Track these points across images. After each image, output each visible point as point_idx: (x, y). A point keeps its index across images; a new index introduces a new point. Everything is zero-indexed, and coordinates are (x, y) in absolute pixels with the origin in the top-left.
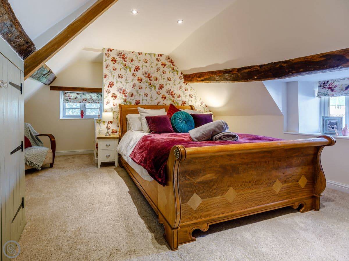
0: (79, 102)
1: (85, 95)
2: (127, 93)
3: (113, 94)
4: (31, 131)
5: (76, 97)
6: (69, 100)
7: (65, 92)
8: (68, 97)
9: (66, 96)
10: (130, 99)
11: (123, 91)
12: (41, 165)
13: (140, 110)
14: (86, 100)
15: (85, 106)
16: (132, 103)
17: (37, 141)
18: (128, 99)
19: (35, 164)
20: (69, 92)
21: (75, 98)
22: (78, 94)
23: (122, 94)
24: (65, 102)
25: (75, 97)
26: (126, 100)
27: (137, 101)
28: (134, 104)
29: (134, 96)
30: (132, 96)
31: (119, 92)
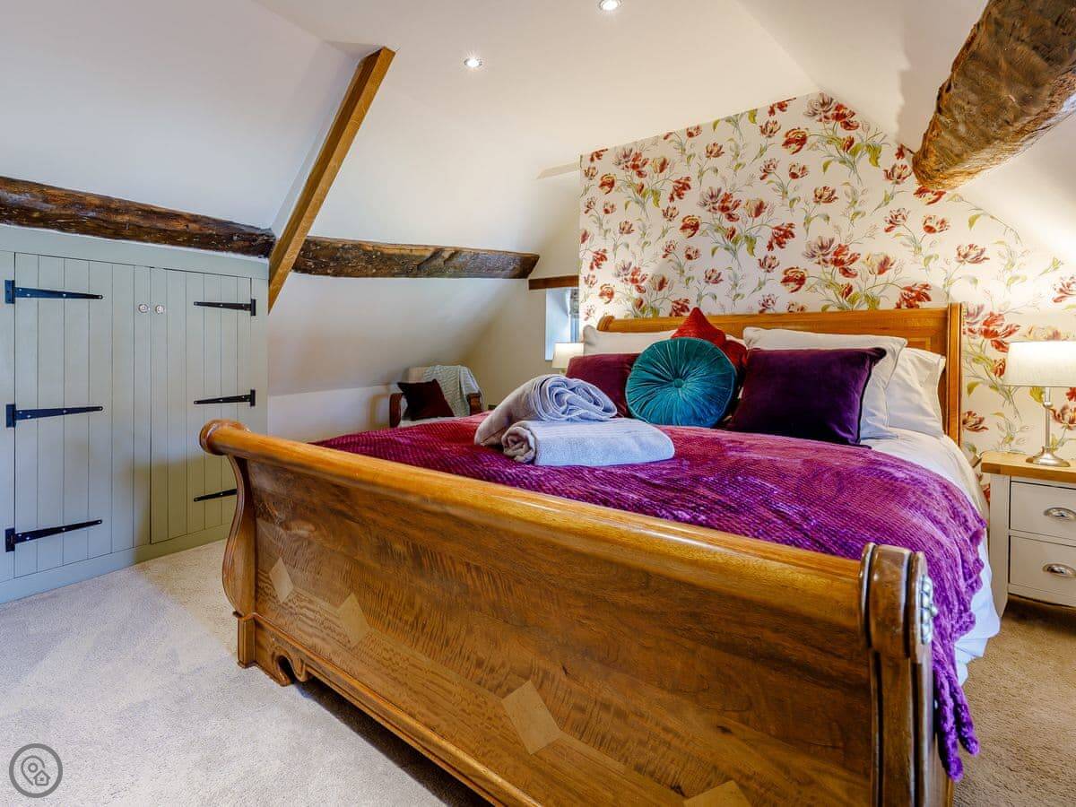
2: (643, 280)
3: (604, 288)
10: (653, 298)
11: (633, 274)
16: (661, 312)
18: (647, 299)
26: (642, 302)
27: (678, 304)
28: (667, 315)
29: (668, 286)
30: (661, 288)
31: (621, 278)
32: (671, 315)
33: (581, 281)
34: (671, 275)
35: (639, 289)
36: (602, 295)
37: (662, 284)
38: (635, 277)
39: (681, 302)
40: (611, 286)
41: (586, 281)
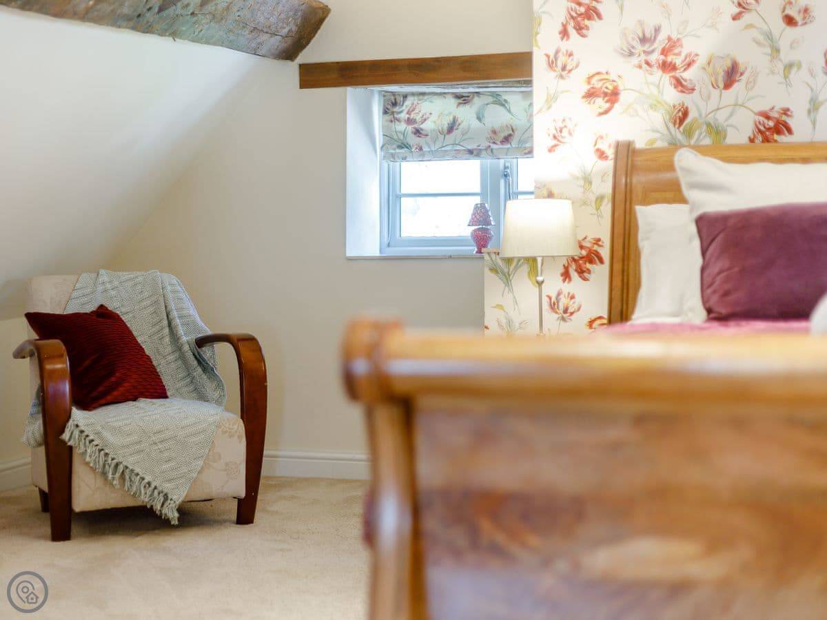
0: (471, 152)
1: (503, 104)
2: (689, 65)
3: (594, 81)
4: (174, 314)
5: (455, 120)
6: (413, 140)
7: (393, 94)
8: (410, 121)
9: (399, 120)
10: (713, 104)
11: (665, 52)
12: (178, 496)
13: (688, 171)
14: (507, 139)
15: (506, 176)
16: (730, 131)
17: (199, 370)
18: (698, 106)
19: (149, 484)
20: (413, 94)
21: (446, 127)
22: (463, 99)
23: (660, 73)
24: (393, 156)
25: (445, 122)
26: (685, 114)
27: (768, 118)
28: (745, 140)
29: (744, 78)
30: (728, 84)
31: (635, 60)
32: (752, 140)
33: (539, 64)
34: (752, 57)
35: (679, 83)
36: (590, 95)
37: (731, 75)
38: (669, 59)
39: (775, 115)
40: (612, 77)
41: (551, 64)
